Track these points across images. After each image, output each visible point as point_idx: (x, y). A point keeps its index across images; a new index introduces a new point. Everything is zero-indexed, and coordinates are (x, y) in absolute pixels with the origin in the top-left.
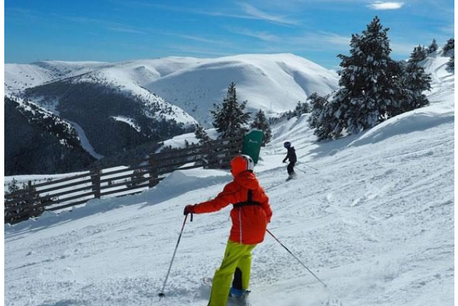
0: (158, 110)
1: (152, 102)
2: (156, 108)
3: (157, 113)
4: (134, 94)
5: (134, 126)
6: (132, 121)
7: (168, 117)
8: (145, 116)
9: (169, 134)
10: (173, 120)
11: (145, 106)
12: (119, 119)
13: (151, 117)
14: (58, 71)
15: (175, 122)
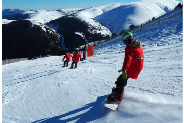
0: (94, 29)
1: (93, 25)
2: (94, 28)
3: (94, 30)
4: (86, 22)
5: (82, 36)
6: (82, 34)
7: (98, 32)
8: (88, 32)
9: (97, 39)
10: (100, 34)
11: (89, 27)
12: (77, 33)
13: (90, 32)
14: (65, 13)
15: (101, 34)
